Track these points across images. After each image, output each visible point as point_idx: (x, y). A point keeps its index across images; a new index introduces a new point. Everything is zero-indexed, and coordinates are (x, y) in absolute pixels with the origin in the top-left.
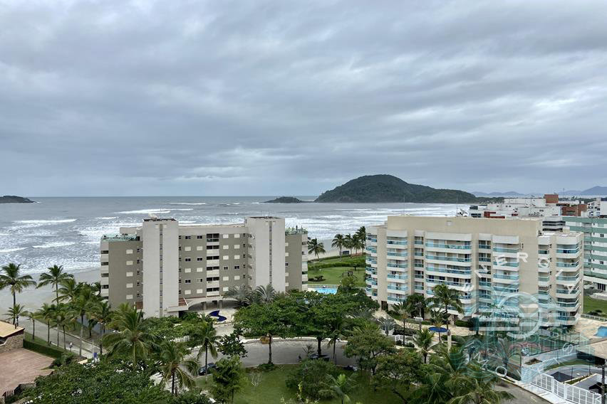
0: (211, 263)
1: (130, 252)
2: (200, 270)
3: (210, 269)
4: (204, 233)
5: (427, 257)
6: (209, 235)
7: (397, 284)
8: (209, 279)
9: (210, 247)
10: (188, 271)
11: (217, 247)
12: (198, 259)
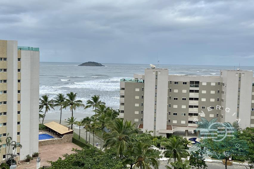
0: (192, 103)
1: (137, 90)
2: (184, 107)
3: (191, 107)
4: (188, 80)
6: (192, 82)
8: (191, 114)
9: (192, 91)
10: (175, 106)
11: (197, 91)
12: (183, 99)
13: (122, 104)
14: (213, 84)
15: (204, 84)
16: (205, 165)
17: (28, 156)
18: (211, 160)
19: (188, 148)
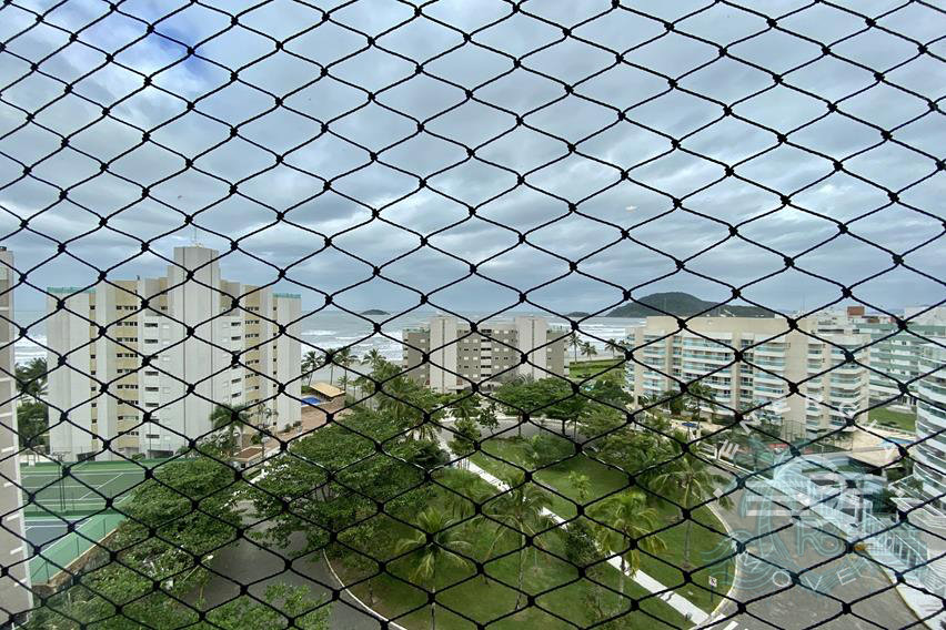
0: (484, 353)
1: (423, 341)
2: (476, 358)
3: (484, 358)
5: (685, 355)
6: (484, 331)
7: (654, 380)
8: (483, 367)
9: (483, 341)
10: (467, 358)
12: (474, 350)
13: (406, 358)
14: (506, 332)
15: (497, 332)
16: (497, 424)
17: (288, 425)
18: (504, 417)
19: (480, 405)
